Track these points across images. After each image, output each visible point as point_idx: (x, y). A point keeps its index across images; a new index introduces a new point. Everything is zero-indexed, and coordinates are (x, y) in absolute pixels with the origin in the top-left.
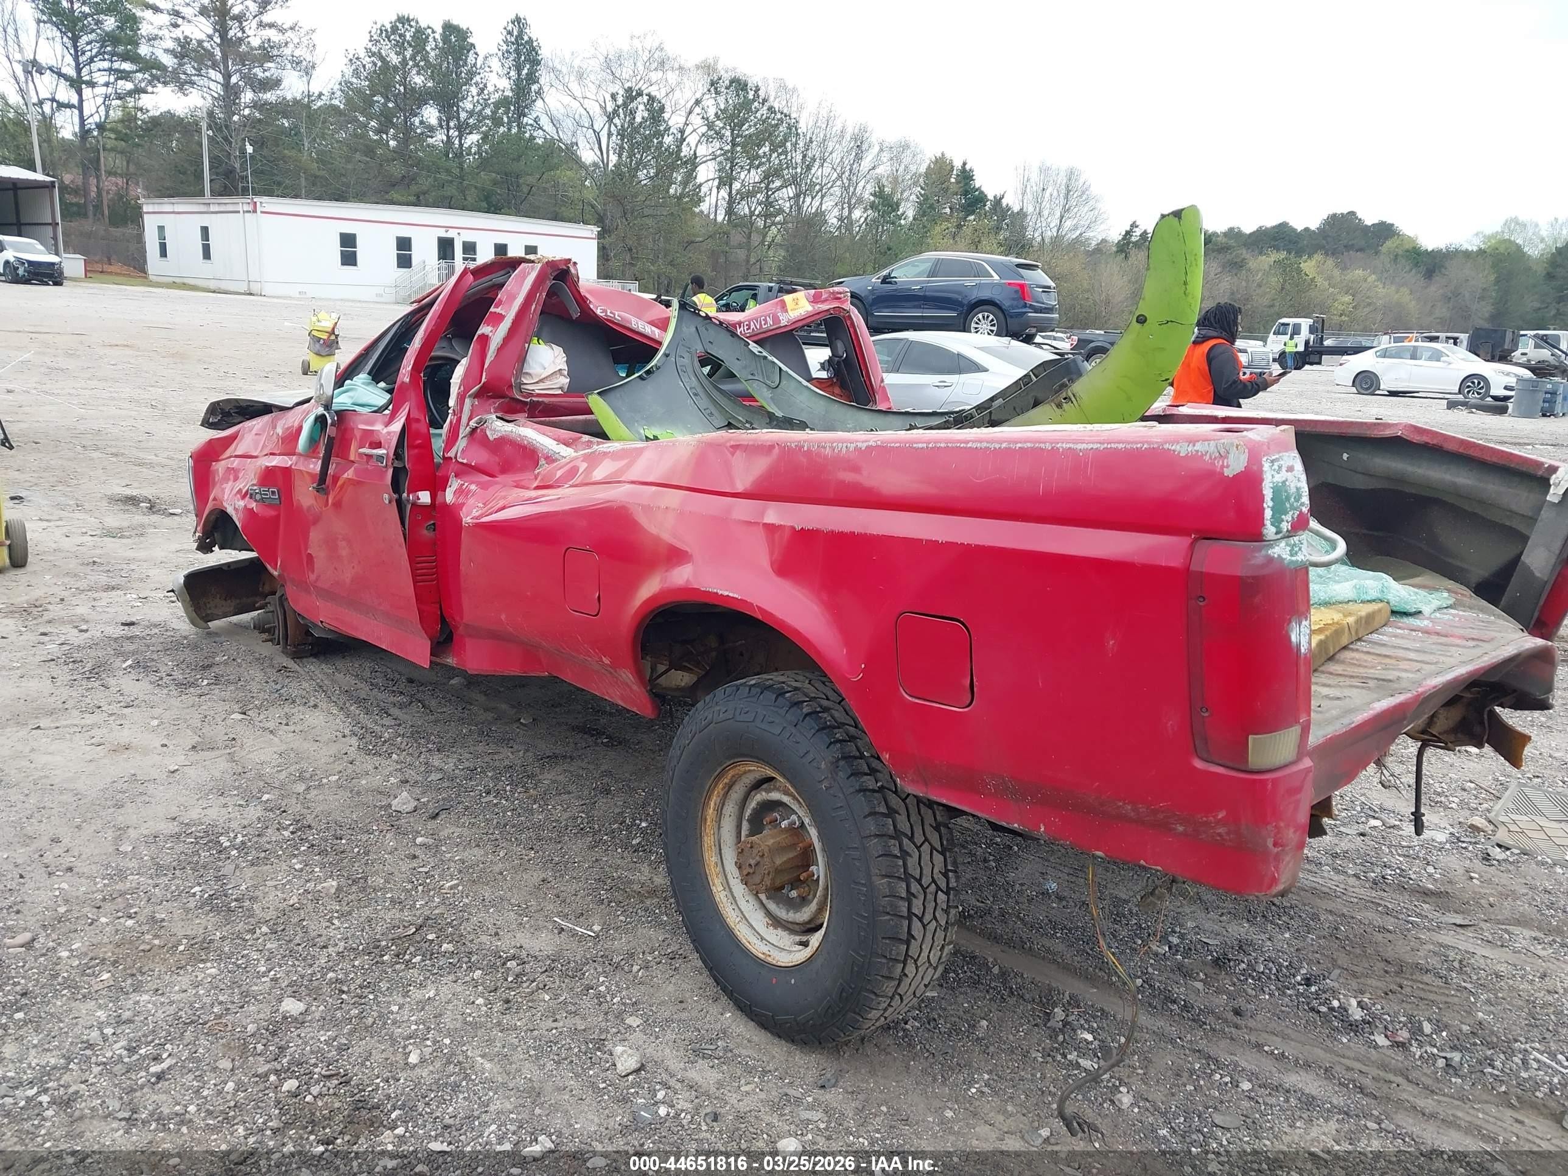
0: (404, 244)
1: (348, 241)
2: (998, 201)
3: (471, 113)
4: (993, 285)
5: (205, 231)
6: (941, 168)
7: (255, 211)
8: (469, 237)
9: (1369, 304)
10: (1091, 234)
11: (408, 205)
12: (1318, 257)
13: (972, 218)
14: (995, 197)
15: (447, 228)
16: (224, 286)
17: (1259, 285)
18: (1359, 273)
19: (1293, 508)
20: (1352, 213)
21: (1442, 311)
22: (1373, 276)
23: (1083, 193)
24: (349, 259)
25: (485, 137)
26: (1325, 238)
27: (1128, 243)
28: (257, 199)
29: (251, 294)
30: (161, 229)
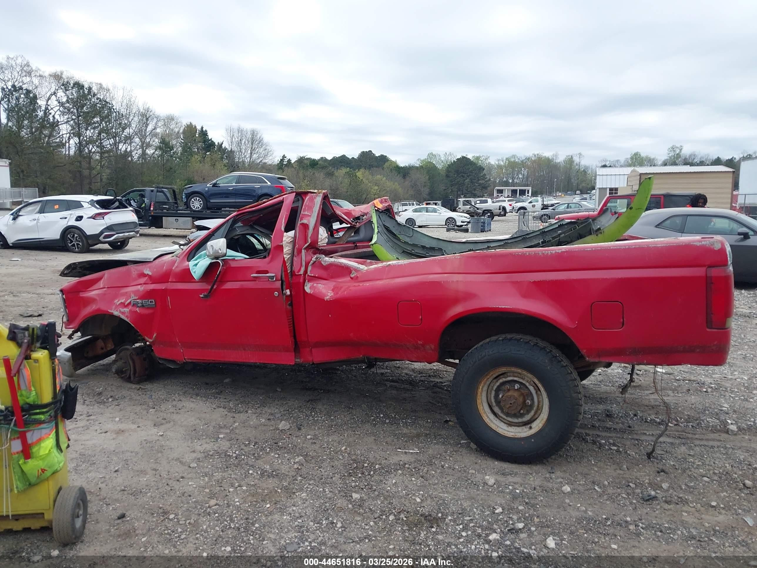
2: (220, 146)
4: (269, 187)
6: (190, 129)
9: (385, 190)
10: (266, 161)
12: (362, 170)
13: (208, 153)
14: (218, 143)
17: (341, 183)
18: (379, 177)
20: (370, 151)
21: (411, 192)
22: (385, 178)
23: (260, 142)
26: (361, 162)
27: (283, 164)
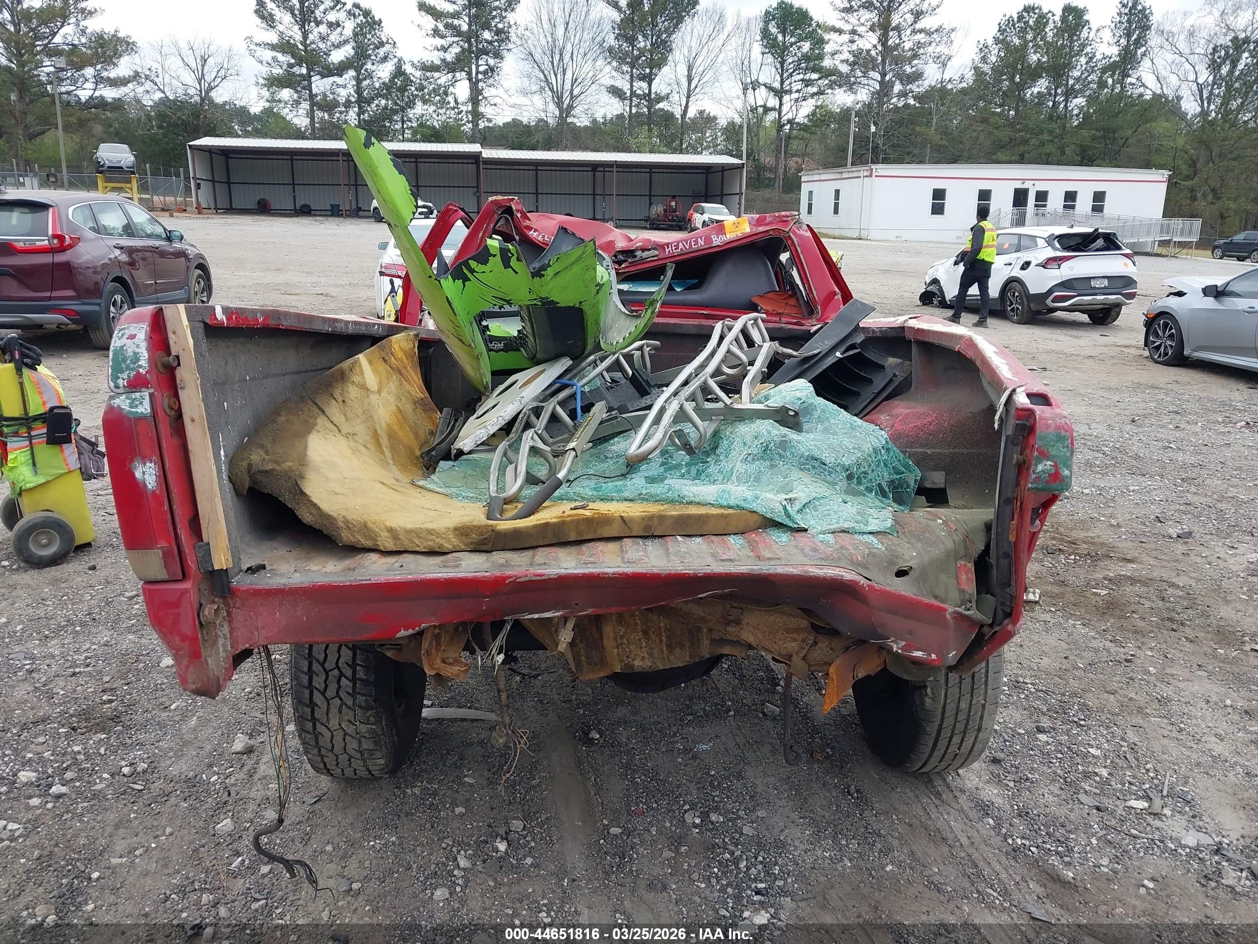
0: (984, 195)
1: (939, 194)
3: (1078, 80)
5: (837, 192)
7: (871, 176)
8: (1041, 187)
11: (1011, 163)
15: (1024, 180)
16: (844, 233)
19: (128, 368)
24: (938, 209)
25: (1091, 100)
28: (874, 167)
29: (860, 239)
30: (811, 193)
